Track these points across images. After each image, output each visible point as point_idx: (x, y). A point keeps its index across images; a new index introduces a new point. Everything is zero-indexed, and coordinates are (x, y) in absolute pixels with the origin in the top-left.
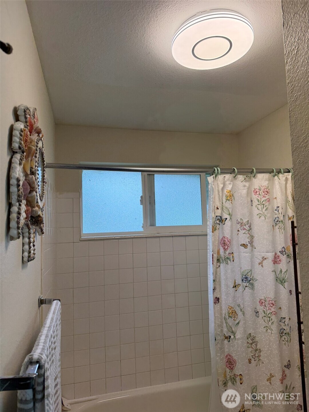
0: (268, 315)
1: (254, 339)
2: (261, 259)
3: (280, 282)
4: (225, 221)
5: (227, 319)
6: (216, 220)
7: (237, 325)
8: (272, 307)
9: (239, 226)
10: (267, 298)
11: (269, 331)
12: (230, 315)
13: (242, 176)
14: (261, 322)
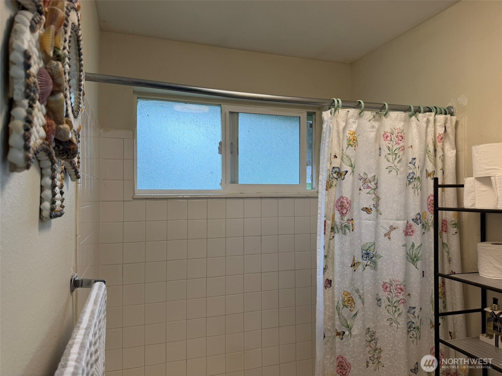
0: (394, 304)
1: (373, 336)
2: (388, 229)
3: (411, 260)
4: (345, 175)
5: (341, 309)
6: (333, 172)
7: (354, 317)
8: (400, 293)
9: (361, 182)
10: (393, 282)
11: (394, 324)
12: (346, 303)
13: (370, 113)
14: (383, 313)
